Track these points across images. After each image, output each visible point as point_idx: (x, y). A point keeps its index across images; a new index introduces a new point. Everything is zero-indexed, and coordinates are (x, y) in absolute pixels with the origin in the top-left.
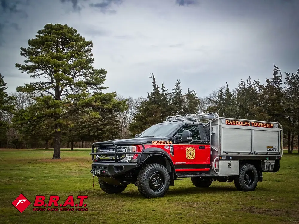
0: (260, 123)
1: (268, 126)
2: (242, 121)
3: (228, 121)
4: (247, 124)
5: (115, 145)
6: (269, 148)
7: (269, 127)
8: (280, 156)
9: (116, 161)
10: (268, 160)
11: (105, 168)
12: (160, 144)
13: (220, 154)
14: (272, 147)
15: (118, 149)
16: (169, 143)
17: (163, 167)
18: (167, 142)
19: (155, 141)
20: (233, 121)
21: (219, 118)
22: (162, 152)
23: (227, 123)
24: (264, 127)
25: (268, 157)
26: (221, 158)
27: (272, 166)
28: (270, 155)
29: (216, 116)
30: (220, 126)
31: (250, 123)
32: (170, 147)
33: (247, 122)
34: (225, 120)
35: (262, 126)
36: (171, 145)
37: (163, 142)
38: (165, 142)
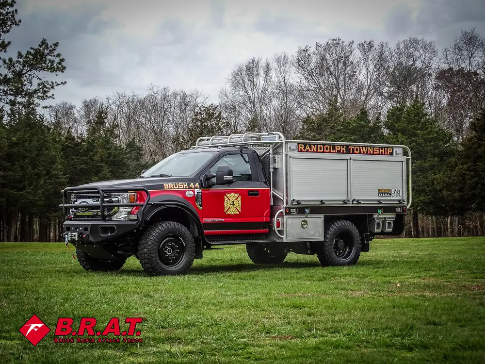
0: (365, 147)
1: (382, 152)
2: (330, 145)
3: (303, 145)
4: (340, 150)
5: (101, 192)
6: (382, 192)
7: (384, 155)
8: (406, 206)
9: (104, 218)
10: (382, 214)
11: (86, 229)
12: (178, 188)
13: (287, 204)
14: (390, 190)
15: (106, 197)
16: (193, 186)
17: (183, 227)
18: (190, 186)
19: (169, 184)
20: (312, 146)
21: (284, 140)
22: (182, 203)
23: (301, 149)
24: (373, 154)
25: (380, 208)
26: (288, 211)
27: (389, 224)
28: (384, 204)
29: (280, 137)
30: (286, 155)
31: (345, 147)
32: (196, 193)
33: (339, 147)
34: (296, 144)
35: (369, 153)
36: (196, 190)
37: (183, 185)
38: (187, 185)
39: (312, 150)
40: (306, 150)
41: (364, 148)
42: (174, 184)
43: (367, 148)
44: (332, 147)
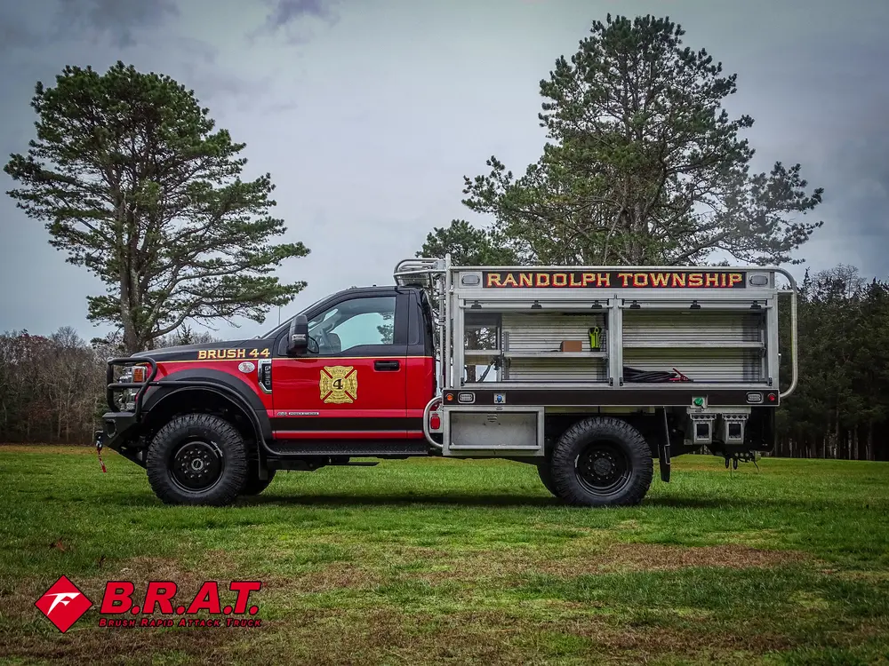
0: (664, 273)
2: (567, 273)
4: (596, 281)
7: (719, 287)
10: (710, 406)
12: (225, 358)
18: (251, 353)
19: (210, 351)
20: (522, 275)
21: (447, 267)
23: (493, 282)
24: (686, 287)
25: (700, 394)
26: (451, 399)
27: (734, 427)
31: (608, 275)
32: (260, 367)
33: (593, 275)
34: (480, 274)
35: (675, 284)
36: (261, 361)
37: (237, 352)
38: (244, 353)
39: (522, 283)
40: (505, 284)
41: (660, 276)
42: (219, 351)
43: (668, 276)
44: (572, 275)
